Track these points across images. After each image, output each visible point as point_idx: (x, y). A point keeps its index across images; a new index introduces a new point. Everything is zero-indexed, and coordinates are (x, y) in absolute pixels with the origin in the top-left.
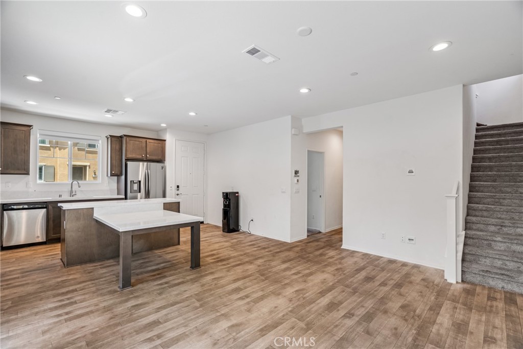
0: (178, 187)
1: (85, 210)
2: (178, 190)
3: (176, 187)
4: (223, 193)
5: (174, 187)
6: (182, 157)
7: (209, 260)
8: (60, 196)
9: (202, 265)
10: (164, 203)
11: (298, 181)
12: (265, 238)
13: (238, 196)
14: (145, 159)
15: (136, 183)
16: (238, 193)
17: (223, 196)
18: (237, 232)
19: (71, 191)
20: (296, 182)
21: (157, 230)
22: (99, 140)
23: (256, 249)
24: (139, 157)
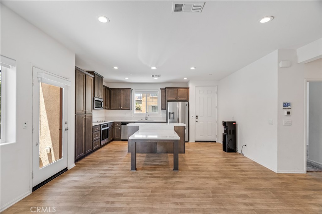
0: (197, 116)
1: (135, 127)
2: (197, 119)
3: (196, 117)
4: (223, 122)
5: (195, 117)
6: (200, 97)
7: (190, 168)
8: (142, 119)
9: (180, 170)
10: (174, 126)
11: (289, 113)
12: (255, 163)
13: (235, 125)
14: (177, 100)
15: (171, 114)
16: (235, 122)
17: (223, 124)
18: (234, 153)
19: (146, 118)
20: (286, 114)
21: (166, 142)
22: (157, 92)
23: (234, 169)
24: (174, 99)
